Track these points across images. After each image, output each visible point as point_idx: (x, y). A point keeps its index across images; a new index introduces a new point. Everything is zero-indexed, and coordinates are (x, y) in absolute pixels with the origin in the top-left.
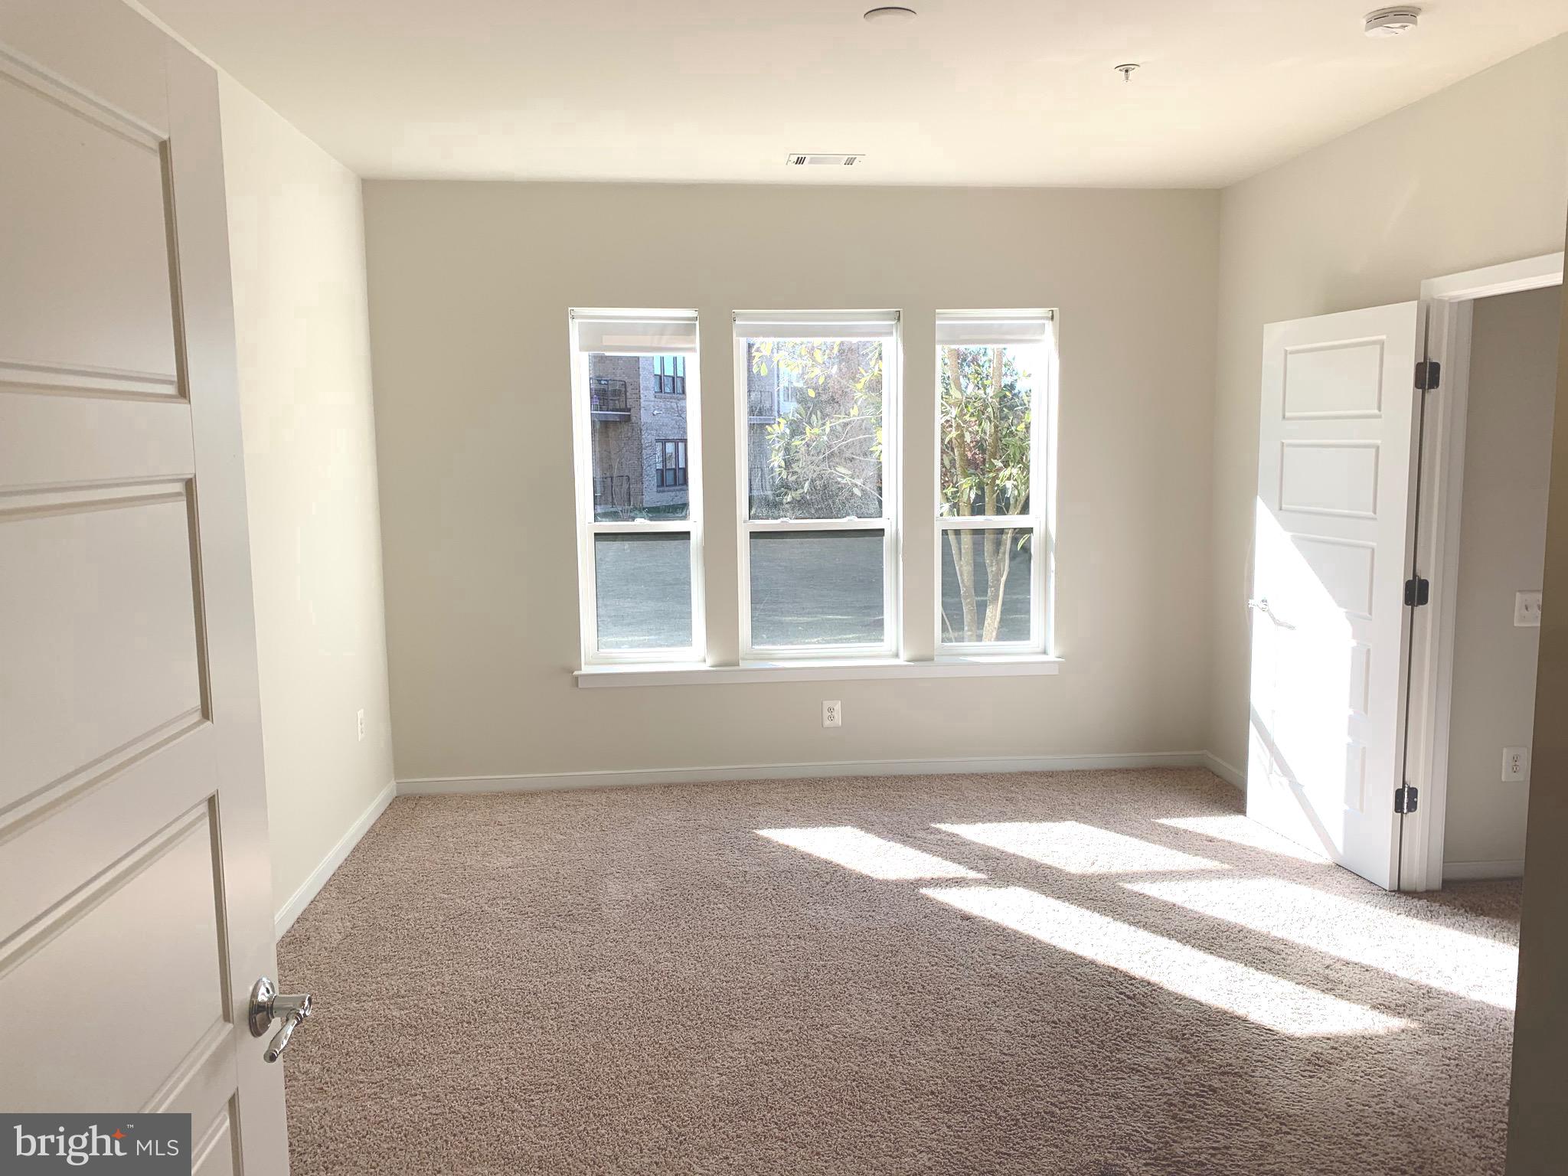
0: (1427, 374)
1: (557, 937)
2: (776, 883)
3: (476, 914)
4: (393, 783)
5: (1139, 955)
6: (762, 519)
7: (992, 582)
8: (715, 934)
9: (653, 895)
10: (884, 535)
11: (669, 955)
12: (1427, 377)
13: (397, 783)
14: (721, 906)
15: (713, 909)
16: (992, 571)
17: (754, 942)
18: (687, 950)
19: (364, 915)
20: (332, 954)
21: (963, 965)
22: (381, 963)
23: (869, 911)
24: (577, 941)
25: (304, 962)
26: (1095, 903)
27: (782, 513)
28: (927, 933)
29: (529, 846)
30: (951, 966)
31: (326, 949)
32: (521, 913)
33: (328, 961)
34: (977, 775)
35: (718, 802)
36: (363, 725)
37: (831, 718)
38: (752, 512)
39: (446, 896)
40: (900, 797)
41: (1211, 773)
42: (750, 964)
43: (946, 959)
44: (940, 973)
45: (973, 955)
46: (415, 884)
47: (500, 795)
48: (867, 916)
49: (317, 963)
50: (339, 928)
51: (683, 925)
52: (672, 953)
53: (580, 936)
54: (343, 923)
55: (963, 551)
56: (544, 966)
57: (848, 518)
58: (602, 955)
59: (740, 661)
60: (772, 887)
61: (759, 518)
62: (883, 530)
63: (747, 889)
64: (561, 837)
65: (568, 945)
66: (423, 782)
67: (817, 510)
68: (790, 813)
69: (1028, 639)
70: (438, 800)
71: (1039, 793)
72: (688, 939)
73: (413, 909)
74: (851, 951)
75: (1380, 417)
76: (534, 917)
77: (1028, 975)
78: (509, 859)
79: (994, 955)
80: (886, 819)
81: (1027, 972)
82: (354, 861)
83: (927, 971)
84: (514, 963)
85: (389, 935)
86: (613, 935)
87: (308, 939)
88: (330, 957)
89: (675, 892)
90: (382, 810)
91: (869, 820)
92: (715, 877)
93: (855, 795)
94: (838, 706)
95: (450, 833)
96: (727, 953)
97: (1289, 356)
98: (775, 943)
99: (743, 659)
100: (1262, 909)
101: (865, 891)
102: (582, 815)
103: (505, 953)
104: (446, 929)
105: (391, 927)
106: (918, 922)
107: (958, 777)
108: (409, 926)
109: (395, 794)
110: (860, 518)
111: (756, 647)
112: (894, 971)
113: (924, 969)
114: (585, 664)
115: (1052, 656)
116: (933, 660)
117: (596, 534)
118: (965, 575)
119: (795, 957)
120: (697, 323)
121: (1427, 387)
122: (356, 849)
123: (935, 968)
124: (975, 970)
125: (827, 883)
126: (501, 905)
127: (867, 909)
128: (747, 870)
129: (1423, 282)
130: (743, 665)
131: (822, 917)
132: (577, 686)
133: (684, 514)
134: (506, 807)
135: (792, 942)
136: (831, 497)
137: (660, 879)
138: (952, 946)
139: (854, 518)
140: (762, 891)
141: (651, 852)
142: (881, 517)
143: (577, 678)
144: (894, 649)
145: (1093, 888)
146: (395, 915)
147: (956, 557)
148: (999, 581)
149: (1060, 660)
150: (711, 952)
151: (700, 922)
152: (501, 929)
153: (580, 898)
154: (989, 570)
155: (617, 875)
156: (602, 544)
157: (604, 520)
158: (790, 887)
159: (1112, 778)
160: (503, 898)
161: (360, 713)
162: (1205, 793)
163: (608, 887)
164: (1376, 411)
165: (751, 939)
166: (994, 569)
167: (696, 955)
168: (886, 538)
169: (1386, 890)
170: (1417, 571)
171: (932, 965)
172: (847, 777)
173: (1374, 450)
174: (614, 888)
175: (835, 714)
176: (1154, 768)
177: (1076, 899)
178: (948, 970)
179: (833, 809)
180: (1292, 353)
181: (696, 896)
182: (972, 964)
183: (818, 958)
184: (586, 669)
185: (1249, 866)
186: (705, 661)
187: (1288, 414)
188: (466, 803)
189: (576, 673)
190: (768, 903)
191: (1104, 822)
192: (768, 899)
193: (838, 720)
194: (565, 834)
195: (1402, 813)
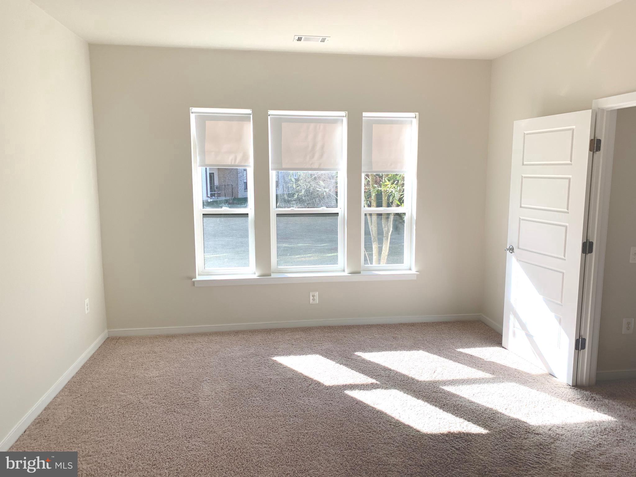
0: (595, 145)
1: (175, 417)
2: (285, 385)
3: (136, 404)
4: (106, 331)
5: (460, 424)
6: (282, 208)
7: (385, 235)
8: (254, 415)
9: (225, 392)
10: (338, 216)
11: (230, 428)
12: (595, 146)
13: (109, 331)
14: (258, 398)
15: (254, 400)
16: (385, 230)
17: (273, 420)
18: (239, 425)
19: (80, 405)
20: (58, 430)
21: (375, 432)
22: (82, 435)
23: (329, 401)
24: (185, 420)
25: (42, 435)
26: (437, 394)
27: (291, 205)
28: (358, 413)
29: (168, 364)
30: (370, 432)
31: (56, 426)
32: (159, 403)
33: (55, 434)
34: (380, 325)
35: (260, 340)
36: (88, 306)
37: (314, 300)
38: (278, 204)
39: (123, 394)
40: (345, 337)
41: (484, 324)
42: (270, 433)
43: (367, 428)
44: (364, 436)
45: (380, 425)
46: (109, 387)
47: (157, 336)
48: (329, 403)
49: (49, 435)
50: (65, 413)
51: (239, 410)
52: (232, 426)
53: (187, 417)
54: (68, 410)
55: (373, 221)
56: (166, 435)
57: (322, 208)
58: (196, 428)
59: (272, 274)
60: (283, 387)
61: (281, 207)
62: (338, 213)
63: (271, 389)
64: (184, 359)
65: (180, 422)
66: (120, 331)
67: (308, 204)
68: (294, 346)
69: (403, 263)
70: (127, 339)
71: (408, 334)
72: (240, 418)
73: (105, 401)
74: (321, 424)
75: (571, 164)
76: (165, 406)
77: (407, 437)
78: (157, 372)
79: (390, 425)
80: (338, 349)
81: (407, 435)
82: (80, 374)
83: (358, 435)
84: (151, 434)
85: (90, 417)
86: (203, 416)
87: (48, 420)
88: (57, 432)
89: (236, 390)
90: (99, 345)
91: (330, 350)
92: (256, 382)
93: (324, 336)
94: (317, 294)
95: (130, 358)
96: (259, 426)
97: (526, 136)
98: (283, 420)
99: (273, 273)
100: (515, 396)
101: (328, 389)
102: (195, 348)
103: (147, 427)
104: (120, 413)
105: (91, 412)
106: (353, 407)
107: (371, 326)
108: (101, 412)
109: (107, 336)
110: (328, 208)
111: (279, 267)
112: (341, 436)
113: (357, 435)
114: (199, 275)
115: (414, 271)
116: (360, 273)
117: (203, 214)
118: (374, 231)
119: (293, 428)
120: (251, 116)
121: (595, 151)
122: (83, 367)
123: (362, 433)
124: (381, 435)
125: (310, 385)
126: (149, 398)
127: (329, 400)
128: (272, 378)
129: (594, 101)
130: (273, 276)
131: (307, 404)
132: (194, 286)
133: (245, 205)
134: (159, 344)
135: (292, 419)
136: (314, 198)
137: (229, 384)
138: (370, 420)
139: (324, 208)
140: (278, 390)
141: (226, 368)
142: (337, 207)
143: (194, 282)
144: (342, 268)
145: (435, 386)
146: (95, 405)
147: (370, 224)
148: (388, 234)
149: (417, 273)
150: (251, 426)
151: (247, 408)
152: (148, 413)
153: (189, 394)
154: (384, 230)
155: (209, 381)
156: (206, 219)
157: (207, 207)
158: (292, 387)
159: (440, 326)
160: (151, 394)
161: (87, 301)
162: (482, 334)
163: (203, 388)
164: (569, 162)
165: (272, 418)
166: (386, 229)
167: (244, 428)
168: (340, 217)
169: (570, 386)
170: (588, 237)
171: (360, 432)
172: (321, 327)
173: (568, 180)
174: (206, 389)
175: (315, 298)
176: (458, 321)
177: (428, 392)
178: (368, 435)
179: (314, 344)
180: (527, 134)
181: (246, 393)
182: (380, 431)
183: (304, 429)
184: (198, 278)
185: (506, 373)
186: (255, 274)
187: (525, 163)
188: (140, 341)
189: (193, 280)
190: (280, 397)
191: (438, 350)
192: (281, 394)
193: (317, 301)
194: (186, 358)
195: (578, 350)
